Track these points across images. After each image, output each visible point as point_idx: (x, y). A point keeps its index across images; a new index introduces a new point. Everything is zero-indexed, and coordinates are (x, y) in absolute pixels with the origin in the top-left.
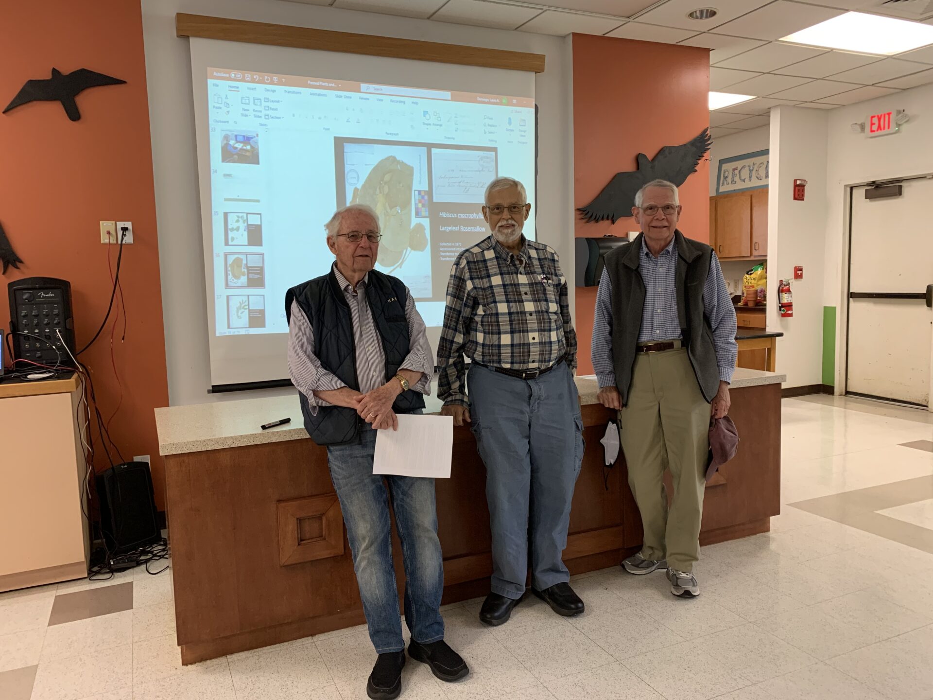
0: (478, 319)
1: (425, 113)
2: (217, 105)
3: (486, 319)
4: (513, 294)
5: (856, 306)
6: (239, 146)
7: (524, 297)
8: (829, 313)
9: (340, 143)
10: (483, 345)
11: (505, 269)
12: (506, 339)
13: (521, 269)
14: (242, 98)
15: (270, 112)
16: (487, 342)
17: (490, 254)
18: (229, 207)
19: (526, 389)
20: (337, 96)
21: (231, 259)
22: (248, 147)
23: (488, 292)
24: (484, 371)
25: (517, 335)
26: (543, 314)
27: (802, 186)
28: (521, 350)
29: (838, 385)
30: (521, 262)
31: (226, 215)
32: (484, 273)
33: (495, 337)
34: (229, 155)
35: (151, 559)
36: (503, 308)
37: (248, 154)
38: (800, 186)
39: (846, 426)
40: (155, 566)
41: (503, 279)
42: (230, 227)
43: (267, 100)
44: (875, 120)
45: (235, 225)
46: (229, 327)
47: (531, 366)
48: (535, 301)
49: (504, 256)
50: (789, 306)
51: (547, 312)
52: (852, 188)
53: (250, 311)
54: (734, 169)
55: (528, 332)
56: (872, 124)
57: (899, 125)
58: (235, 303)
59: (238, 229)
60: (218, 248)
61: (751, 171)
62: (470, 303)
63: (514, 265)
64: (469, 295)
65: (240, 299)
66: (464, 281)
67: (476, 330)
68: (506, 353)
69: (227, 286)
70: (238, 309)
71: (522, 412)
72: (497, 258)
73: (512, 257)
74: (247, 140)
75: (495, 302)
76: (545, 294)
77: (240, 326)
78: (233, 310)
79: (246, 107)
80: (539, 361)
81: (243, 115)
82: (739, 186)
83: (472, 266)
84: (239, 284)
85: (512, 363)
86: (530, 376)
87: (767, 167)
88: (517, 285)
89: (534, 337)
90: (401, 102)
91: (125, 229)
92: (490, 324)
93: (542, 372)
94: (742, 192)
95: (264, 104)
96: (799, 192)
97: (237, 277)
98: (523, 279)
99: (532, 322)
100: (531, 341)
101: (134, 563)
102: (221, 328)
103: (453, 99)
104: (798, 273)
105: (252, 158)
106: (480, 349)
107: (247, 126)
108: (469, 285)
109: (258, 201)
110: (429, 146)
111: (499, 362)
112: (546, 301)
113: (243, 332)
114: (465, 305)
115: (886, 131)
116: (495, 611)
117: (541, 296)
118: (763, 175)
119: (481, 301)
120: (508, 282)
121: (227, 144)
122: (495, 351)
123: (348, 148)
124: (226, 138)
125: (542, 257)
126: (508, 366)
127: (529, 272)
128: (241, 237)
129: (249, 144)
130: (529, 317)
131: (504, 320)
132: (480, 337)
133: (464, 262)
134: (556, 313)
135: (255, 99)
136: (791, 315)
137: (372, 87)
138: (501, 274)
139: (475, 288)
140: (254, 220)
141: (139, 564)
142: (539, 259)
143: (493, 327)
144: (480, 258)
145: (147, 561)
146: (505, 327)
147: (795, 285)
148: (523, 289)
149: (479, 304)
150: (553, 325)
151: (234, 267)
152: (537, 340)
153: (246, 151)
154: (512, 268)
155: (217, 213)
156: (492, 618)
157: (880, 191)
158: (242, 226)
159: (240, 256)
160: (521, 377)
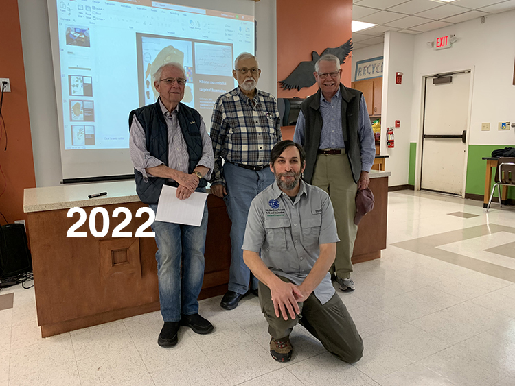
0: (229, 136)
1: (191, 21)
2: (63, 9)
3: (234, 136)
4: (249, 121)
5: (427, 142)
6: (77, 35)
7: (256, 124)
8: (413, 146)
9: (140, 37)
10: (232, 151)
11: (245, 108)
12: (245, 148)
13: (255, 108)
14: (78, 6)
15: (96, 16)
16: (234, 149)
17: (236, 98)
18: (72, 72)
19: (256, 176)
20: (137, 8)
21: (73, 104)
22: (83, 36)
23: (235, 120)
24: (232, 166)
25: (251, 146)
26: (266, 134)
27: (400, 76)
28: (253, 154)
29: (417, 185)
30: (254, 104)
31: (70, 77)
32: (233, 109)
33: (239, 146)
34: (70, 40)
35: (26, 280)
36: (244, 130)
37: (83, 40)
38: (399, 76)
39: (420, 205)
40: (27, 284)
41: (244, 114)
42: (72, 84)
43: (94, 7)
44: (439, 40)
45: (76, 84)
46: (73, 145)
47: (259, 164)
48: (262, 127)
49: (245, 100)
50: (392, 142)
51: (269, 133)
52: (426, 78)
53: (86, 135)
54: (365, 67)
55: (257, 144)
56: (438, 43)
57: (451, 43)
58: (76, 130)
59: (77, 86)
60: (65, 96)
61: (374, 68)
62: (225, 126)
63: (251, 106)
64: (224, 121)
65: (80, 128)
66: (221, 113)
67: (228, 143)
68: (245, 156)
69: (71, 120)
70: (78, 134)
71: (253, 189)
72: (240, 101)
73: (249, 100)
74: (82, 31)
75: (239, 126)
76: (268, 123)
77: (80, 144)
78: (75, 135)
79: (81, 11)
80: (264, 161)
81: (79, 16)
82: (368, 76)
83: (226, 105)
84: (78, 119)
85: (248, 162)
86: (258, 169)
87: (382, 66)
88: (252, 117)
89: (261, 147)
90: (176, 14)
91: (5, 83)
92: (236, 138)
93: (264, 167)
94: (369, 79)
95: (92, 10)
96: (399, 79)
97: (78, 115)
98: (255, 114)
99: (260, 139)
100: (259, 149)
101: (15, 283)
102: (68, 145)
103: (207, 14)
104: (397, 124)
105: (85, 43)
106: (230, 153)
107: (82, 23)
108: (224, 116)
109: (90, 69)
110: (193, 41)
111: (241, 161)
112: (268, 127)
113: (81, 148)
114: (222, 128)
115: (445, 46)
116: (230, 301)
117: (266, 124)
118: (380, 71)
119: (231, 125)
120: (246, 115)
121: (70, 34)
122: (239, 154)
123: (145, 39)
124: (69, 29)
125: (267, 101)
126: (246, 163)
127: (259, 110)
128: (80, 90)
129: (83, 34)
130: (258, 136)
131: (244, 136)
132: (230, 146)
133: (221, 102)
134: (273, 134)
135: (86, 7)
136: (393, 147)
137: (159, 4)
138: (243, 110)
139: (227, 118)
140: (87, 81)
141: (18, 283)
142: (265, 102)
143: (238, 140)
144: (231, 100)
145: (23, 281)
146: (245, 141)
147: (395, 131)
148: (255, 120)
149: (230, 127)
150: (272, 141)
151: (75, 108)
152: (262, 149)
153: (82, 38)
154: (250, 107)
155: (64, 75)
156: (228, 305)
157: (441, 79)
158: (80, 84)
159: (79, 102)
160: (253, 170)
